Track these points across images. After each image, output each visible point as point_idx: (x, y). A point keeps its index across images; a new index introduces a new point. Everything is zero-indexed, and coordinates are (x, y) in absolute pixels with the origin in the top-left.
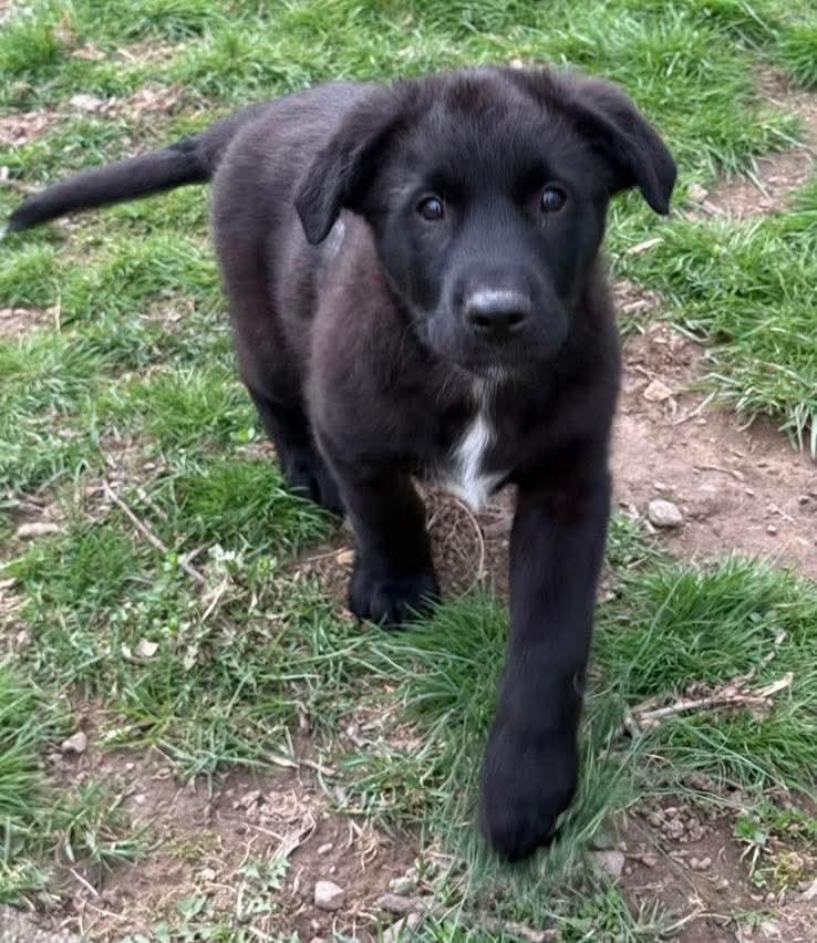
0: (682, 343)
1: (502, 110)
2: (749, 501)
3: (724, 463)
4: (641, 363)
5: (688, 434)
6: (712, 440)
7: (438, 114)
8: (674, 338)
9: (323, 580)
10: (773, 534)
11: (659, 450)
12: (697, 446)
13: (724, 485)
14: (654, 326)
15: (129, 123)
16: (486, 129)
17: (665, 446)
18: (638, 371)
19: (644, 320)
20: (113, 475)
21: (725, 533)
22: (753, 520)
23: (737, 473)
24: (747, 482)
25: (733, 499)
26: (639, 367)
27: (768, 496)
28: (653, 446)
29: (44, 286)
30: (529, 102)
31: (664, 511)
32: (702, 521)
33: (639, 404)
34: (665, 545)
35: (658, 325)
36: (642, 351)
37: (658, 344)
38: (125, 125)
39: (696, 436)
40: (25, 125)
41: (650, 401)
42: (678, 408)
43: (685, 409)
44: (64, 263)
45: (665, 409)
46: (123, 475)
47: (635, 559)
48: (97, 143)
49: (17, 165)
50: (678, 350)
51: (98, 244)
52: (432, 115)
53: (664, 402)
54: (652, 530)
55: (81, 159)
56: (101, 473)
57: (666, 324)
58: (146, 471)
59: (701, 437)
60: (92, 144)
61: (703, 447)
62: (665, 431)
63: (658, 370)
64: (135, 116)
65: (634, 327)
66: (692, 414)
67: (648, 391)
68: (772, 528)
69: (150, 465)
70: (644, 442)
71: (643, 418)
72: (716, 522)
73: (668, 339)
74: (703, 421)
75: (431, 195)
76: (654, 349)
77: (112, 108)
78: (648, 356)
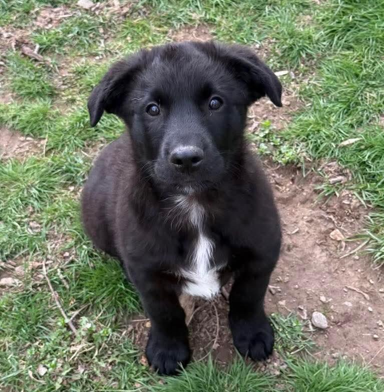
0: (358, 204)
1: (188, 59)
2: (368, 315)
3: (361, 288)
4: (334, 213)
5: (347, 265)
6: (359, 271)
7: (157, 62)
8: (354, 201)
9: (137, 336)
10: (376, 339)
11: (329, 273)
12: (350, 273)
13: (358, 303)
14: (345, 192)
15: (104, 20)
16: (180, 67)
17: (333, 270)
18: (331, 219)
19: (340, 188)
20: (49, 257)
21: (350, 336)
22: (367, 328)
23: (366, 295)
24: (370, 301)
25: (360, 312)
26: (331, 217)
27: (380, 313)
28: (326, 269)
29: (42, 127)
30: (202, 55)
31: (320, 319)
32: (340, 326)
33: (326, 240)
34: (315, 340)
35: (347, 192)
36: (335, 207)
37: (344, 204)
38: (102, 21)
39: (351, 267)
40: (52, 16)
41: (332, 239)
42: (346, 246)
43: (349, 248)
44: (54, 112)
45: (338, 246)
46: (53, 258)
47: (297, 348)
48: (85, 32)
49: (44, 44)
50: (355, 209)
51: (73, 101)
52: (153, 63)
53: (339, 242)
54: (311, 329)
55: (76, 42)
56: (44, 254)
57: (351, 191)
58: (65, 258)
59: (354, 268)
60: (83, 34)
61: (353, 274)
62: (336, 260)
63: (341, 219)
64: (108, 16)
65: (334, 192)
66: (352, 252)
67: (333, 233)
68: (376, 336)
69: (67, 254)
70: (323, 265)
71: (327, 250)
72: (347, 327)
73: (351, 201)
74: (357, 257)
75: (153, 103)
76: (341, 207)
77: (97, 8)
78: (338, 210)
